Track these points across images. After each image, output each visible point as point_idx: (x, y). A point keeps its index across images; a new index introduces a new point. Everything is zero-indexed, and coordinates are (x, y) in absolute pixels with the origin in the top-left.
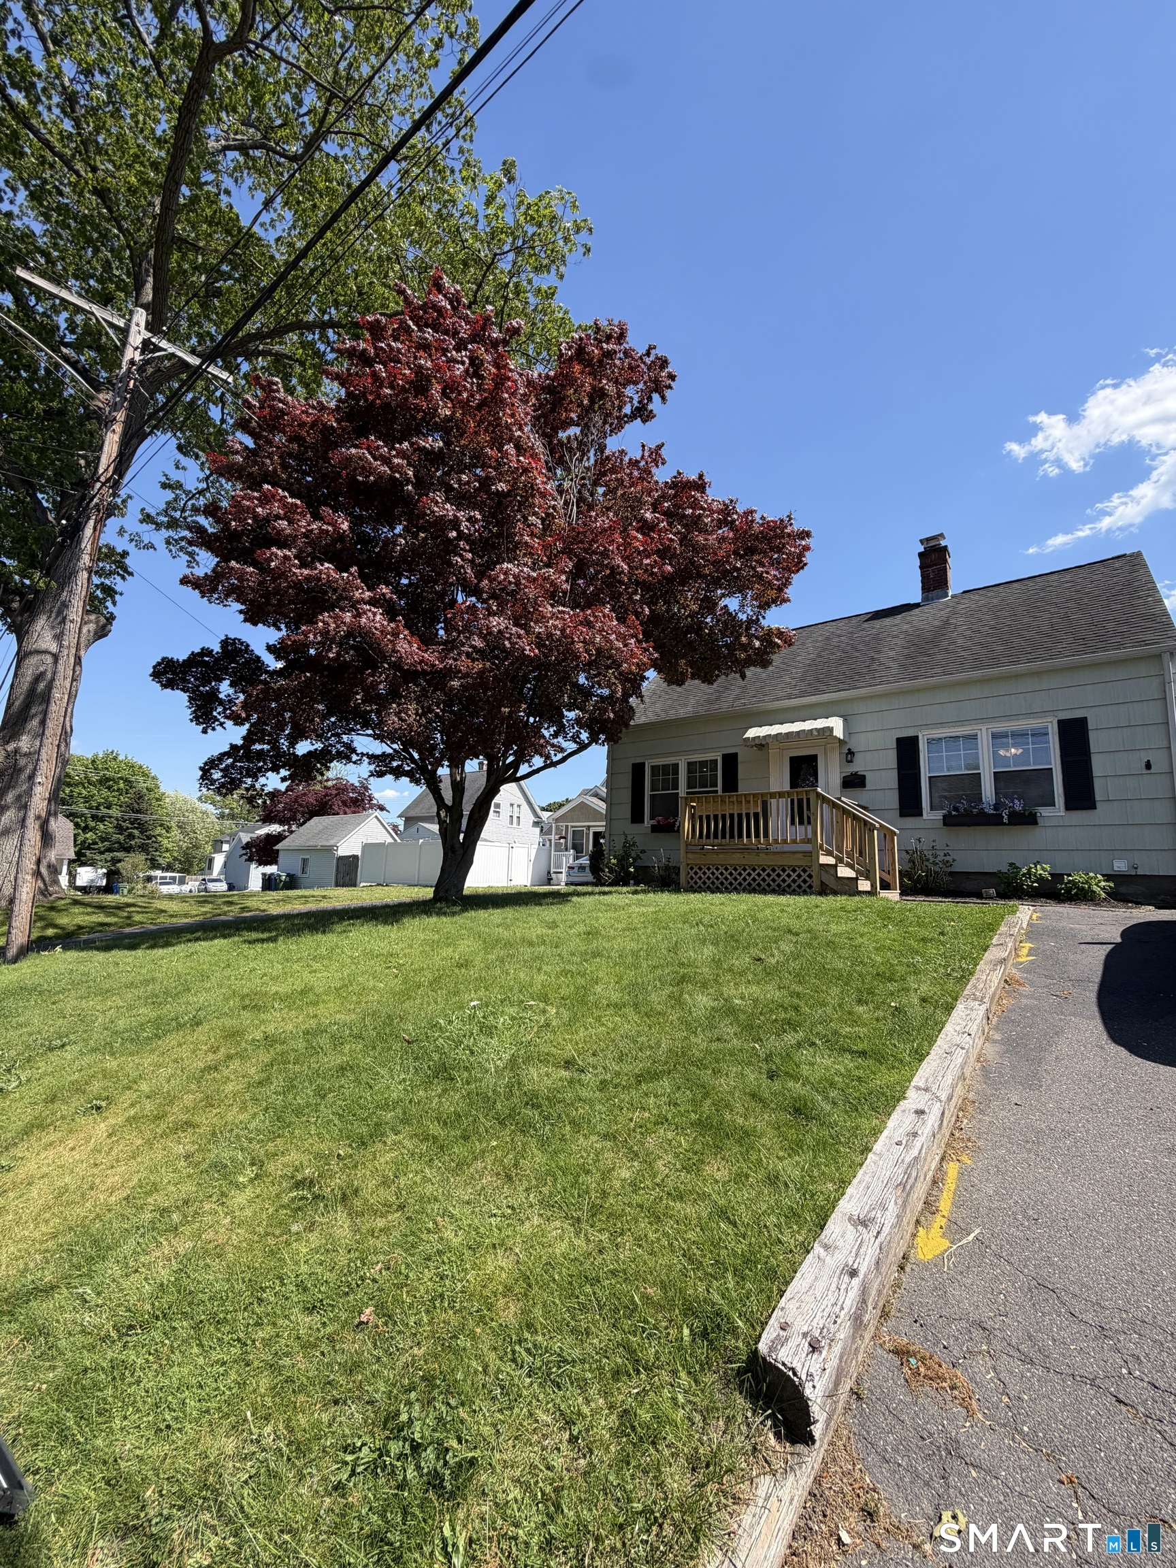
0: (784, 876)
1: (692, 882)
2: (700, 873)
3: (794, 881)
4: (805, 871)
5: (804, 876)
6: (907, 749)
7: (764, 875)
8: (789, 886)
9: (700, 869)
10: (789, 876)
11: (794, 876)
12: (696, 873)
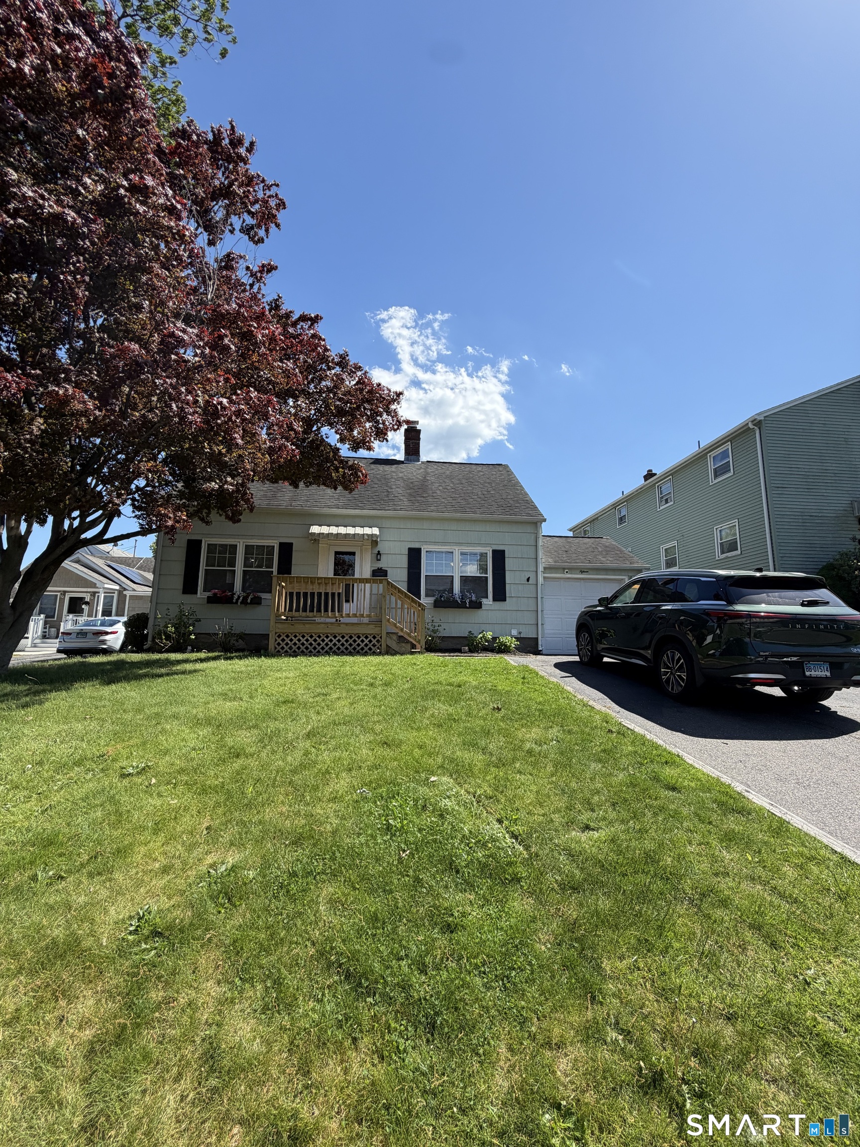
0: (359, 641)
1: (279, 648)
2: (287, 640)
3: (366, 645)
4: (374, 637)
5: (374, 641)
6: (414, 555)
7: (343, 641)
8: (362, 649)
9: (287, 636)
10: (363, 641)
11: (366, 641)
12: (283, 640)
